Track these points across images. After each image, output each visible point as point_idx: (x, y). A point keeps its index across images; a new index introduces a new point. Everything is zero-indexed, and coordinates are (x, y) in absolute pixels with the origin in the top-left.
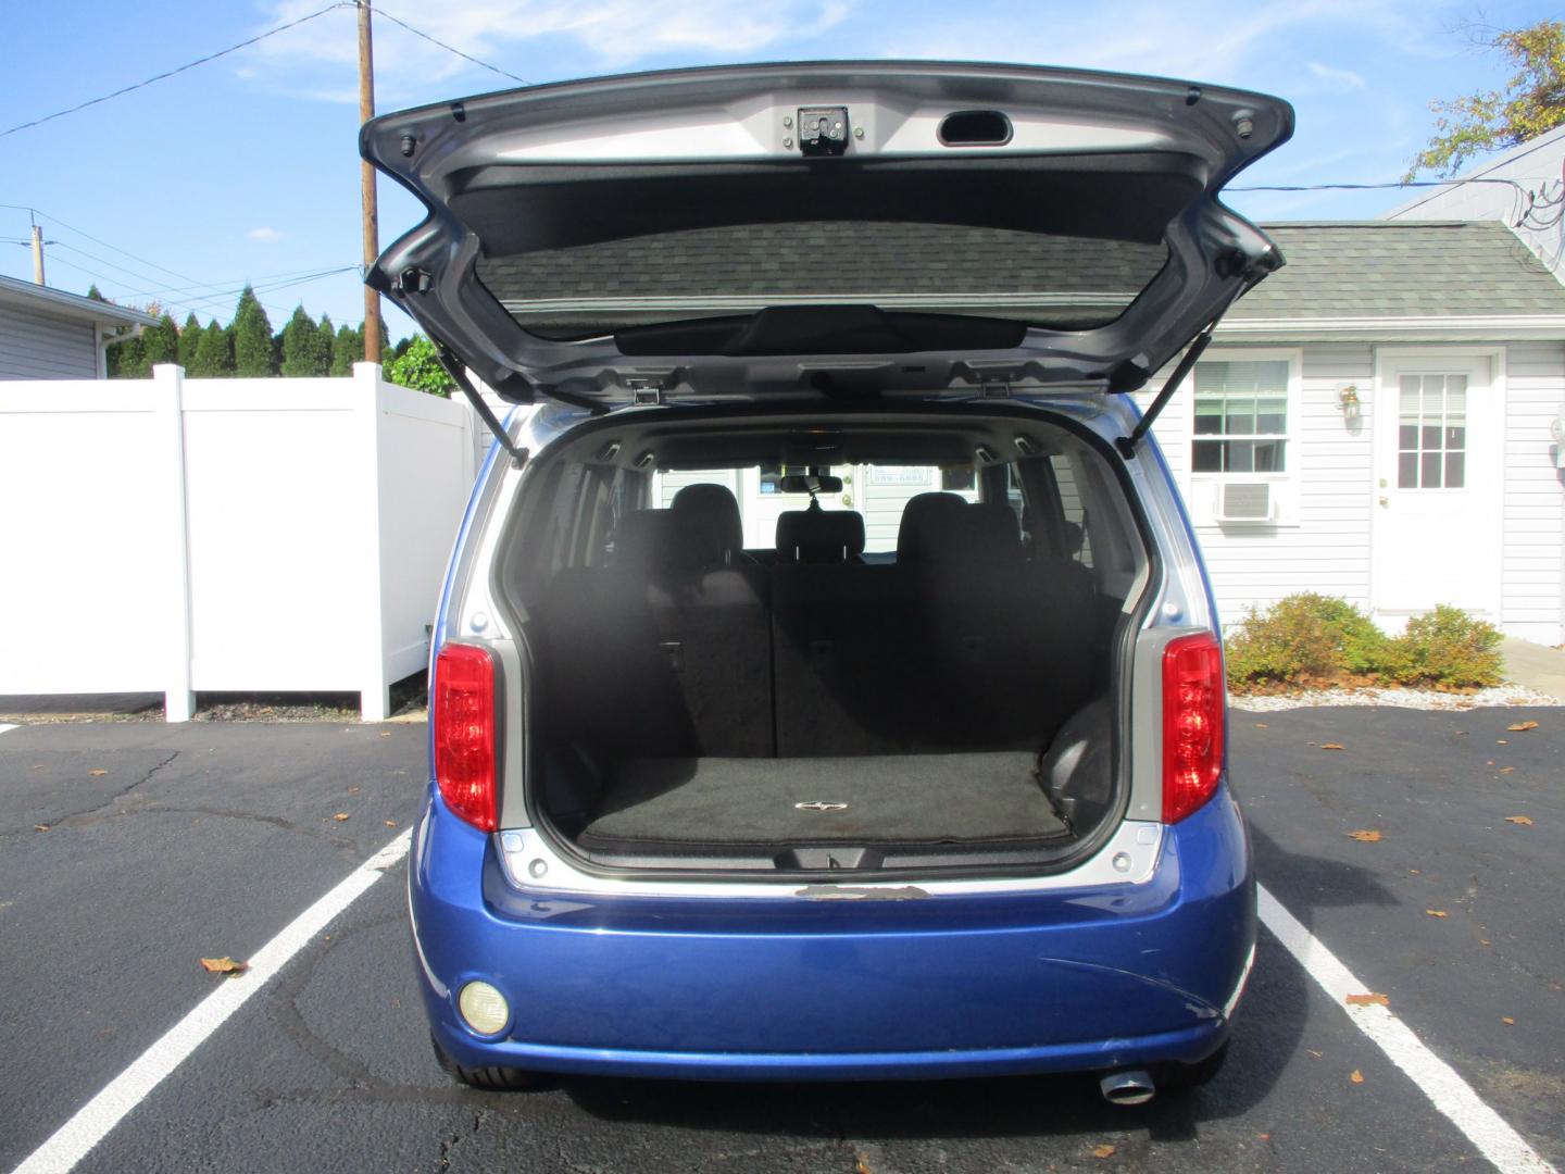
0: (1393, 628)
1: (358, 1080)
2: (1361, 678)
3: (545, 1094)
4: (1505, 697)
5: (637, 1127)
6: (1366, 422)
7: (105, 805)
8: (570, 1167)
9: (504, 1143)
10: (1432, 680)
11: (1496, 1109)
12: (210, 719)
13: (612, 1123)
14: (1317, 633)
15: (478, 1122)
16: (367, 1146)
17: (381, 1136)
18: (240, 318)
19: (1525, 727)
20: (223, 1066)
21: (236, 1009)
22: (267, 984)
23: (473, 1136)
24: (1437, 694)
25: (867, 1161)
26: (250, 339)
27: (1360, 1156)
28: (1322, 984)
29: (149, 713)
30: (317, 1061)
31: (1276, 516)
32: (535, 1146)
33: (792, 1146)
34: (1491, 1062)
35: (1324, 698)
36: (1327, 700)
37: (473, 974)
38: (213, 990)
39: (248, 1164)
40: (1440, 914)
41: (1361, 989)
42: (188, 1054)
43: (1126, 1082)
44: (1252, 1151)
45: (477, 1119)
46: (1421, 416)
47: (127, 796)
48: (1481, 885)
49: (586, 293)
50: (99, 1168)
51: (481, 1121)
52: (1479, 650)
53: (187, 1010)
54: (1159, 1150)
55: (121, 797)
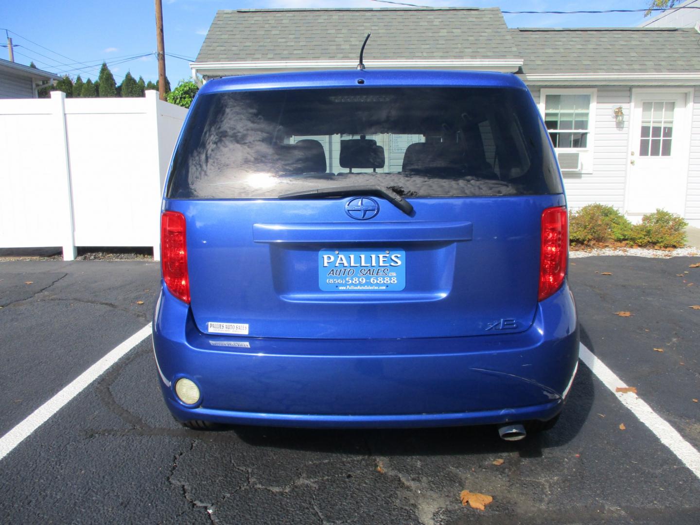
0: (635, 221)
1: (136, 425)
2: (619, 243)
3: (226, 432)
4: (687, 252)
5: (269, 449)
6: (626, 124)
7: (31, 297)
8: (236, 468)
9: (205, 456)
10: (653, 244)
11: (691, 443)
12: (84, 259)
13: (258, 447)
14: (599, 222)
15: (192, 446)
16: (138, 457)
17: (145, 452)
18: (101, 78)
19: (697, 265)
20: (71, 419)
21: (81, 391)
22: (97, 379)
23: (189, 452)
24: (655, 251)
25: (382, 466)
26: (106, 87)
27: (625, 465)
28: (604, 382)
29: (56, 257)
30: (117, 416)
31: (582, 168)
32: (219, 457)
33: (345, 458)
34: (687, 421)
35: (602, 252)
36: (604, 253)
37: (182, 375)
38: (70, 382)
39: (79, 465)
40: (660, 350)
41: (623, 385)
42: (55, 412)
43: (512, 430)
44: (571, 462)
45: (192, 444)
46: (652, 122)
47: (41, 293)
48: (679, 337)
49: (258, 59)
50: (6, 467)
51: (194, 445)
52: (675, 230)
53: (58, 391)
54: (525, 462)
55: (39, 294)
